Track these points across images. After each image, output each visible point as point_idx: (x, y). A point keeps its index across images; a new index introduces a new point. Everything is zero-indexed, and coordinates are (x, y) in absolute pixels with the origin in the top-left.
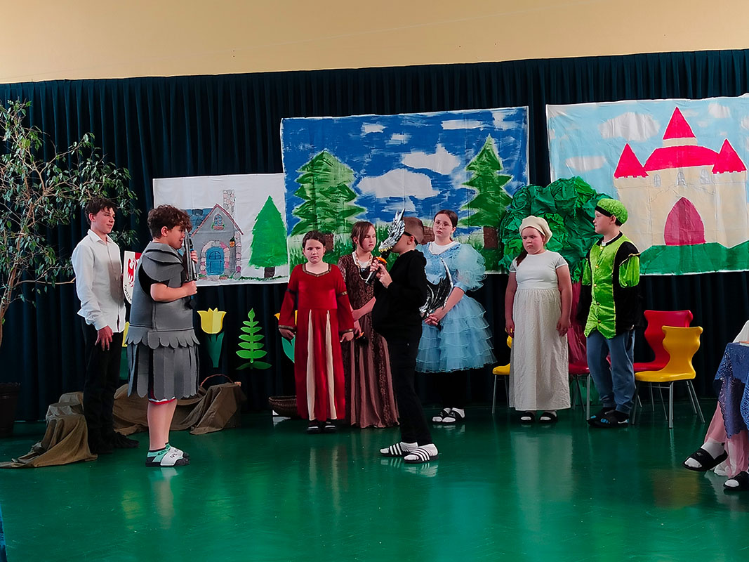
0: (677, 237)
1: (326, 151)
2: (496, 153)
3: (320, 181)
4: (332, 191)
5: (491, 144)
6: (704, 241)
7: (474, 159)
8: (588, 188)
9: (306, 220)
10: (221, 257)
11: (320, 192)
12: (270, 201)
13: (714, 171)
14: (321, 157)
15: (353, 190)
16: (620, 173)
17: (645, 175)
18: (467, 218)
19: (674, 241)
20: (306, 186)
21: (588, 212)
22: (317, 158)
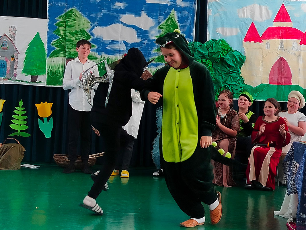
0: (276, 80)
1: (75, 8)
2: (177, 20)
3: (69, 26)
4: (77, 33)
5: (174, 14)
6: (291, 83)
7: (163, 22)
8: (228, 46)
9: (59, 49)
10: (5, 67)
11: (69, 33)
12: (38, 35)
13: (301, 43)
14: (71, 11)
15: (89, 34)
16: (247, 39)
17: (261, 42)
18: (156, 57)
19: (274, 82)
20: (61, 28)
21: (227, 61)
22: (69, 12)
